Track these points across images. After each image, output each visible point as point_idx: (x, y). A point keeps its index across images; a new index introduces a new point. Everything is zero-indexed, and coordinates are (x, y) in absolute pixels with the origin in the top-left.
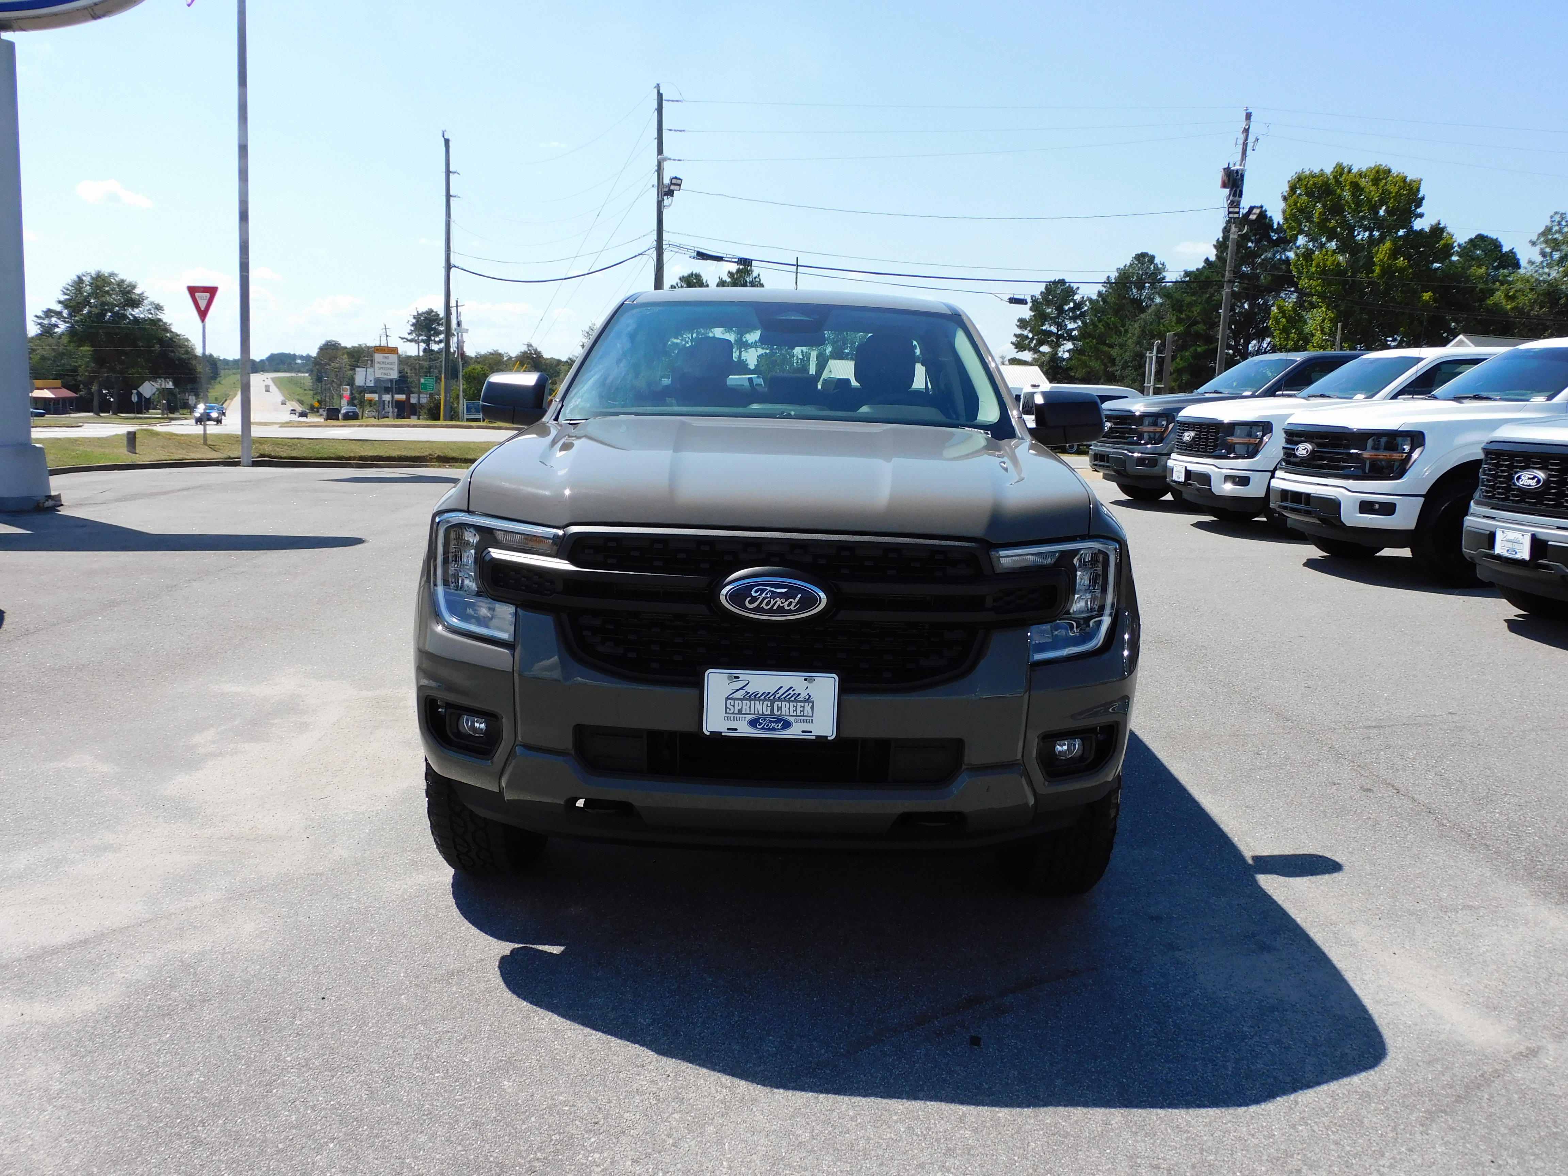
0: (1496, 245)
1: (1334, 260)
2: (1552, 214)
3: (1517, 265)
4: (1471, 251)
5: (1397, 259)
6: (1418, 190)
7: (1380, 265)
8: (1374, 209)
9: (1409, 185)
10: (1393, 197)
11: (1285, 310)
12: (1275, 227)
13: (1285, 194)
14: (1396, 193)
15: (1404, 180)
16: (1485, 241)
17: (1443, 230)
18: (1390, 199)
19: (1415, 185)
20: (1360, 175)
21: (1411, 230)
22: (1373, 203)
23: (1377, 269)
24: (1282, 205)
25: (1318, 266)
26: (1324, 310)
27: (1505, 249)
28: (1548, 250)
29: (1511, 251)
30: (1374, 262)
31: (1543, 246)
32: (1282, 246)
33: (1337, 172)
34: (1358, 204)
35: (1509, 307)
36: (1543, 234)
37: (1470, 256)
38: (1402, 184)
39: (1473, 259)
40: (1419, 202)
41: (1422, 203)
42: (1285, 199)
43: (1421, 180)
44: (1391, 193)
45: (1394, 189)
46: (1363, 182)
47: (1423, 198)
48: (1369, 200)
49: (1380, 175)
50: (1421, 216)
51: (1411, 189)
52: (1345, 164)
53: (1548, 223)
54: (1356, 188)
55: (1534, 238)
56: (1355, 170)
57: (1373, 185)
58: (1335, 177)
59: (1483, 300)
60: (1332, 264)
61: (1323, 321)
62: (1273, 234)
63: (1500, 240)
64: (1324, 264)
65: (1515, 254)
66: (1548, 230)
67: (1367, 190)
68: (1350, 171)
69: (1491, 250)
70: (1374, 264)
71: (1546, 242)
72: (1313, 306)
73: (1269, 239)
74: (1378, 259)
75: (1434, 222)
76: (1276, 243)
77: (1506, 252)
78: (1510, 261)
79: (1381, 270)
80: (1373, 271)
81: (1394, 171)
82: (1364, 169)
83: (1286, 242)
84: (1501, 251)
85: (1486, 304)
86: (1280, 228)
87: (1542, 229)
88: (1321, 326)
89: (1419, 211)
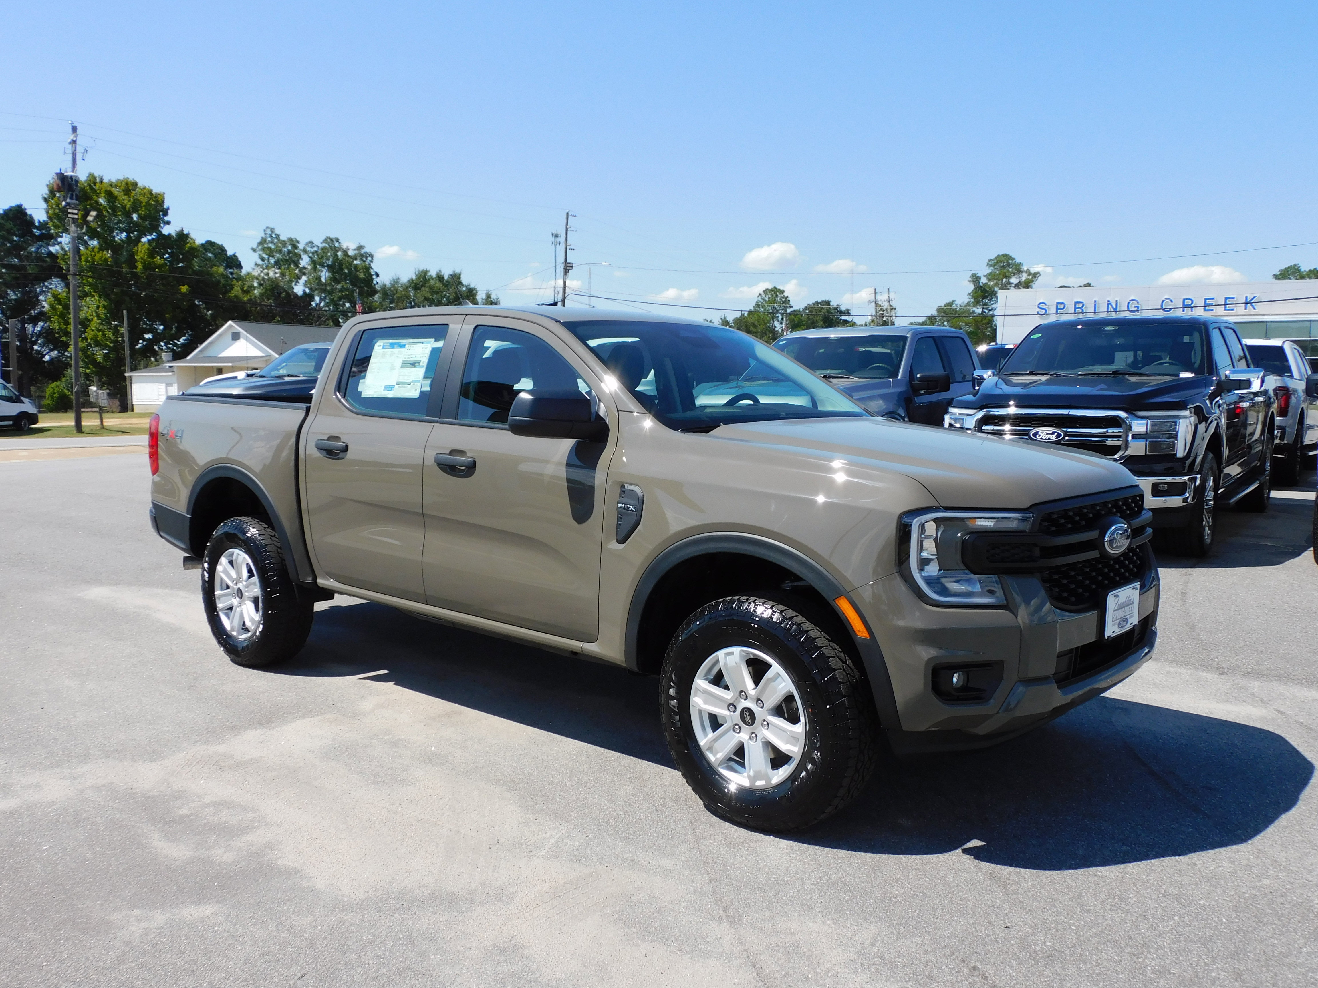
0: (222, 250)
1: (102, 257)
2: (265, 228)
3: (239, 266)
4: (204, 254)
5: (155, 258)
6: (163, 202)
7: (142, 263)
8: (128, 215)
9: (156, 197)
10: (144, 206)
11: (60, 299)
12: (37, 224)
13: (46, 196)
14: (146, 203)
15: (151, 192)
16: (214, 246)
17: (187, 236)
18: (141, 207)
19: (160, 198)
20: (111, 185)
21: (161, 235)
22: (127, 209)
23: (140, 266)
24: (44, 205)
25: (87, 261)
26: (97, 298)
27: (229, 253)
28: (266, 257)
29: (234, 255)
30: (135, 259)
31: (261, 253)
32: (45, 241)
33: (90, 180)
34: (114, 209)
35: (245, 299)
36: (260, 243)
37: (203, 257)
38: (149, 196)
39: (206, 260)
40: (166, 212)
41: (168, 212)
42: (46, 200)
43: (164, 193)
44: (141, 202)
45: (144, 200)
46: (116, 191)
47: (168, 209)
48: (124, 207)
49: (129, 187)
50: (168, 223)
51: (157, 201)
52: (96, 174)
53: (263, 235)
54: (110, 196)
55: (255, 246)
56: (106, 180)
57: (125, 195)
58: (89, 185)
59: (226, 292)
60: (101, 259)
61: (98, 307)
62: (35, 230)
63: (224, 245)
64: (93, 259)
65: (236, 257)
66: (263, 242)
67: (120, 199)
68: (101, 182)
69: (219, 253)
70: (136, 261)
71: (263, 249)
72: (86, 295)
73: (33, 235)
74: (139, 257)
75: (178, 229)
76: (41, 238)
77: (231, 256)
78: (234, 263)
79: (143, 267)
80: (136, 267)
81: (140, 184)
82: (114, 180)
83: (48, 238)
84: (226, 254)
85: (229, 296)
86: (43, 225)
87: (259, 240)
88: (96, 313)
89: (166, 219)
